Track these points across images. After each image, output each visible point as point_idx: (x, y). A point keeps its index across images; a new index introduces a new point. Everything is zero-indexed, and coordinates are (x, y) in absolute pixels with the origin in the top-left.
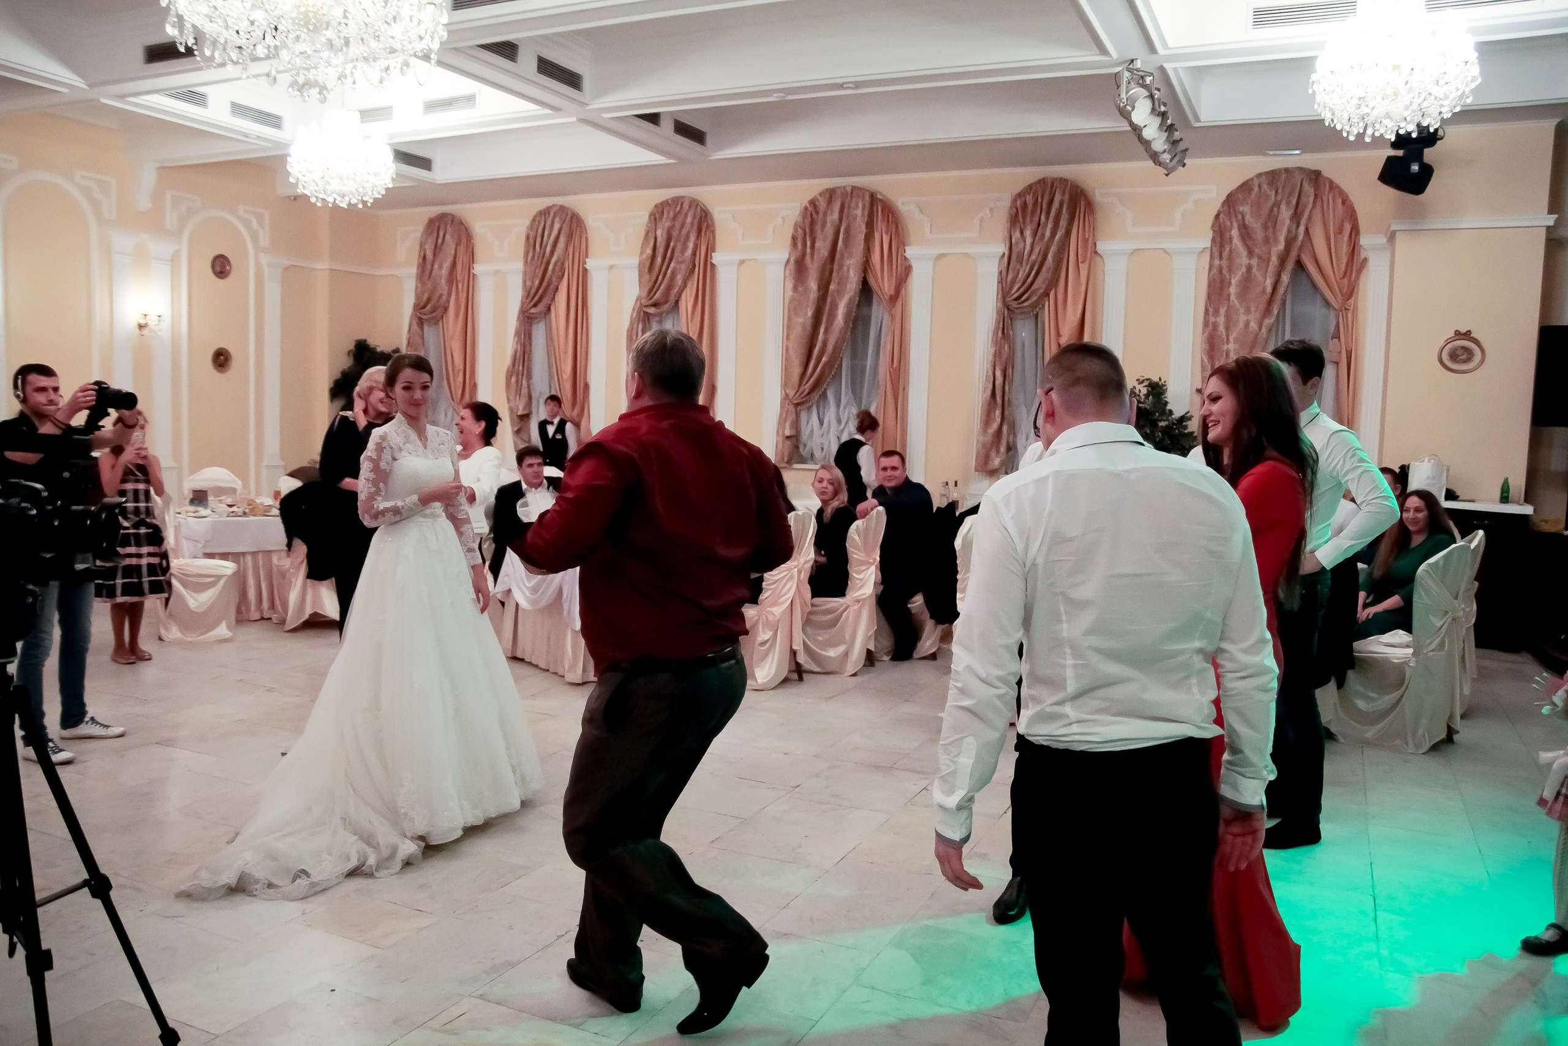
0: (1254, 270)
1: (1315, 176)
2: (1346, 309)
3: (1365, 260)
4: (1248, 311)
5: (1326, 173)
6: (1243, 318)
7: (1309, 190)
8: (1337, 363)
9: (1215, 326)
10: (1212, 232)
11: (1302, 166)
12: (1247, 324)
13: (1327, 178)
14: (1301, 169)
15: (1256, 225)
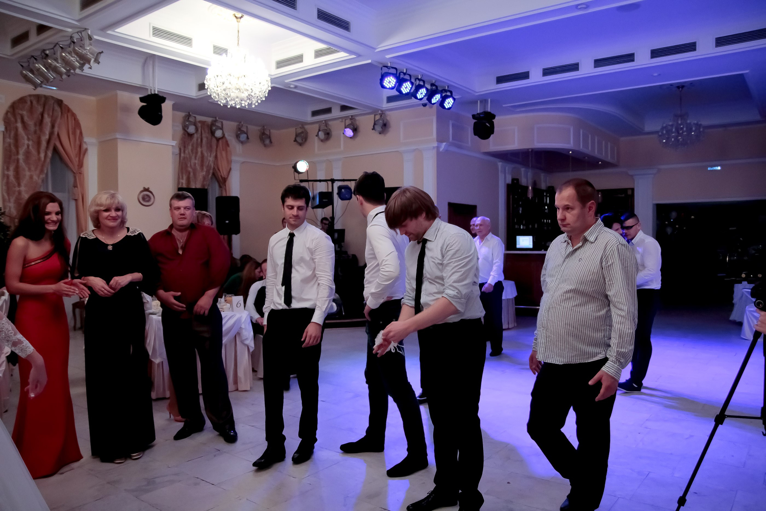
0: (31, 147)
1: (60, 102)
2: (80, 173)
3: (86, 150)
4: (30, 169)
5: (66, 102)
6: (28, 173)
7: (57, 108)
8: (76, 200)
9: (8, 177)
10: (3, 122)
11: (53, 96)
12: (31, 177)
13: (66, 105)
14: (52, 97)
15: (31, 123)
